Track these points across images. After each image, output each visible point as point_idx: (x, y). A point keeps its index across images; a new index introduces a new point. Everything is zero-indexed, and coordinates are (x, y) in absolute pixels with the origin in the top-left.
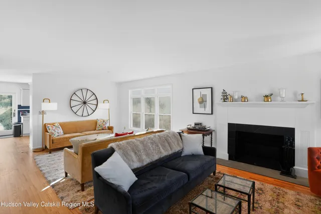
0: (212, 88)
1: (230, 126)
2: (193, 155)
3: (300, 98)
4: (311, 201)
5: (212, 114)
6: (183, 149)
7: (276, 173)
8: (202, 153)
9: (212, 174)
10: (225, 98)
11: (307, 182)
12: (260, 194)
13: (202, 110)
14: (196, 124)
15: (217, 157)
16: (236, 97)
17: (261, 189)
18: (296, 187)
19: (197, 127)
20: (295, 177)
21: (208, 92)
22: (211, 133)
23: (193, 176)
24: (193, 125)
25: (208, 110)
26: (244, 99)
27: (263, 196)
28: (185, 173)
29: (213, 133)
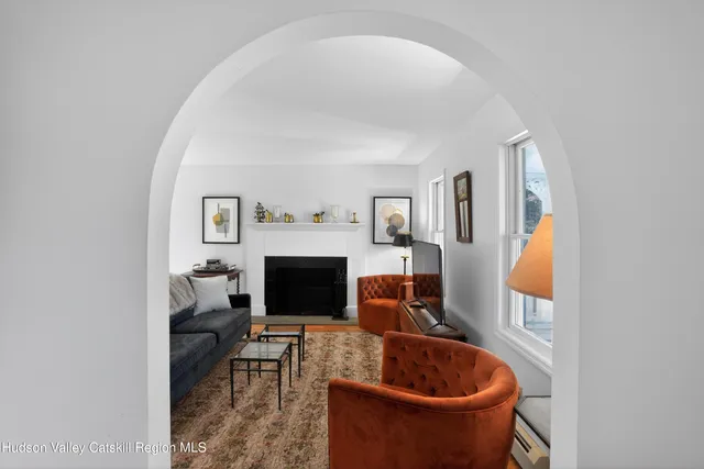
0: (239, 198)
1: (268, 260)
2: (214, 311)
3: (352, 218)
4: (359, 336)
5: (239, 242)
6: (196, 303)
7: (328, 319)
8: (229, 306)
9: (245, 337)
10: (261, 215)
11: (357, 321)
12: (309, 344)
13: (221, 237)
14: (209, 262)
15: (252, 314)
16: (278, 215)
17: (311, 339)
18: (348, 328)
19: (213, 267)
20: (347, 319)
21: (231, 205)
22: (238, 275)
23: (223, 337)
24: (204, 264)
25: (232, 236)
26: (288, 218)
27: (314, 345)
28: (211, 332)
29: (241, 276)
